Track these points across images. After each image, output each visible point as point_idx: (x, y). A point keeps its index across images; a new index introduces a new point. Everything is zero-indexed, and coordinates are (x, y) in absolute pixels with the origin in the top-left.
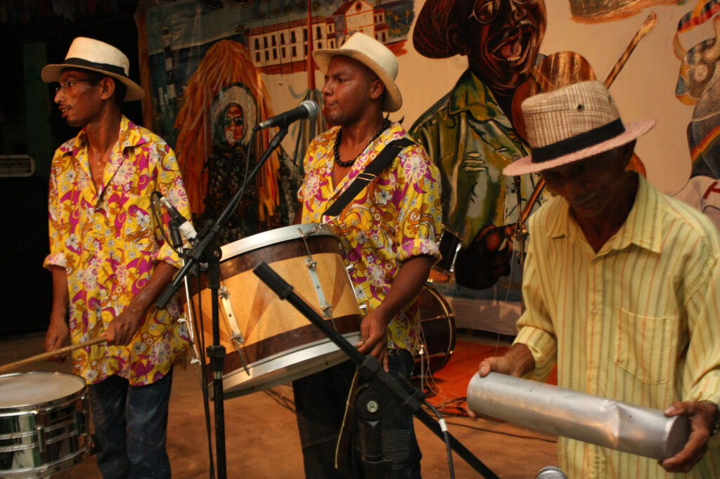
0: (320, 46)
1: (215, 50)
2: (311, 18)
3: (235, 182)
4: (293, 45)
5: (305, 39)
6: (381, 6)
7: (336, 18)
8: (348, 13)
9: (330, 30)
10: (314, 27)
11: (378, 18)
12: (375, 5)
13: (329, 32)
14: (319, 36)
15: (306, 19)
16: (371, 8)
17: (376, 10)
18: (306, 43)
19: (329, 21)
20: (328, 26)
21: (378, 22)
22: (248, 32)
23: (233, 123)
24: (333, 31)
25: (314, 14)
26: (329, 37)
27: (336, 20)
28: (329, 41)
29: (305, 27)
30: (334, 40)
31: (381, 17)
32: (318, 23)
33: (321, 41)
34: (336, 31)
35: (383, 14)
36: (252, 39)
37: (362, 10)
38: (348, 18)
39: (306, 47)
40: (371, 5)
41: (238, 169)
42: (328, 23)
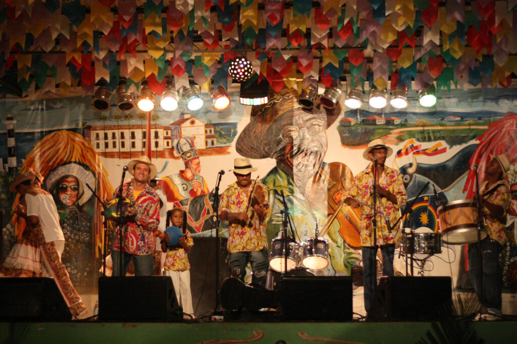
0: (157, 144)
1: (53, 136)
2: (150, 125)
3: (68, 231)
4: (133, 140)
5: (144, 137)
6: (211, 124)
7: (173, 127)
8: (183, 125)
9: (167, 134)
10: (153, 131)
11: (208, 132)
12: (206, 123)
13: (165, 135)
14: (157, 136)
15: (146, 125)
16: (203, 125)
17: (207, 126)
18: (144, 140)
19: (166, 128)
20: (165, 132)
21: (209, 133)
22: (89, 128)
23: (69, 189)
24: (169, 135)
25: (152, 123)
26: (165, 138)
27: (173, 129)
28: (166, 141)
29: (144, 130)
30: (170, 141)
31: (211, 131)
32: (156, 128)
33: (158, 140)
34: (172, 135)
35: (213, 129)
36: (93, 134)
37: (196, 124)
38: (183, 129)
39: (144, 143)
40: (203, 123)
41: (71, 221)
42: (165, 130)
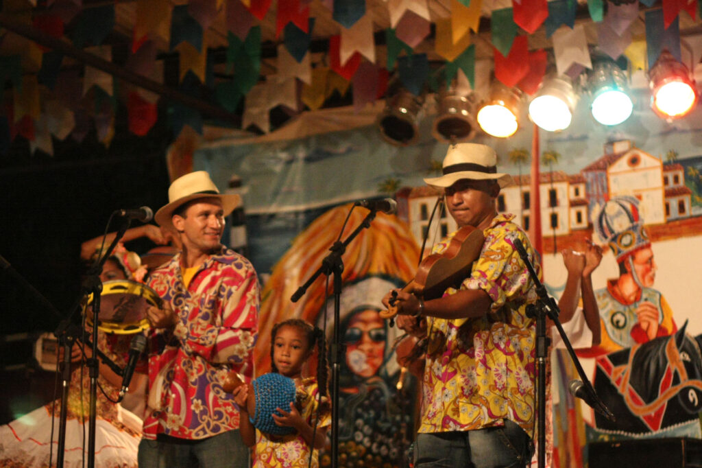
0: (554, 220)
1: (332, 219)
2: (538, 175)
3: (365, 435)
5: (526, 202)
6: (676, 162)
7: (590, 176)
8: (613, 169)
9: (577, 193)
10: (545, 190)
11: (671, 180)
12: (665, 159)
13: (573, 197)
14: (553, 201)
15: (529, 177)
16: (658, 164)
17: (667, 167)
18: (527, 213)
19: (574, 181)
20: (572, 189)
21: (671, 184)
22: (406, 194)
23: (366, 338)
24: (582, 195)
25: (544, 169)
26: (573, 204)
27: (589, 180)
28: (574, 211)
29: (526, 188)
30: (583, 210)
31: (676, 179)
32: (551, 182)
33: (556, 210)
34: (588, 195)
35: (681, 174)
36: (415, 206)
37: (642, 165)
38: (611, 178)
39: (526, 220)
40: (660, 159)
41: (372, 413)
42: (571, 183)
